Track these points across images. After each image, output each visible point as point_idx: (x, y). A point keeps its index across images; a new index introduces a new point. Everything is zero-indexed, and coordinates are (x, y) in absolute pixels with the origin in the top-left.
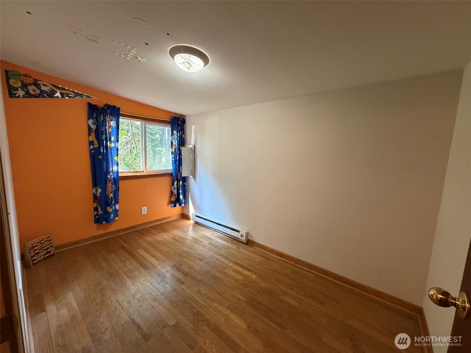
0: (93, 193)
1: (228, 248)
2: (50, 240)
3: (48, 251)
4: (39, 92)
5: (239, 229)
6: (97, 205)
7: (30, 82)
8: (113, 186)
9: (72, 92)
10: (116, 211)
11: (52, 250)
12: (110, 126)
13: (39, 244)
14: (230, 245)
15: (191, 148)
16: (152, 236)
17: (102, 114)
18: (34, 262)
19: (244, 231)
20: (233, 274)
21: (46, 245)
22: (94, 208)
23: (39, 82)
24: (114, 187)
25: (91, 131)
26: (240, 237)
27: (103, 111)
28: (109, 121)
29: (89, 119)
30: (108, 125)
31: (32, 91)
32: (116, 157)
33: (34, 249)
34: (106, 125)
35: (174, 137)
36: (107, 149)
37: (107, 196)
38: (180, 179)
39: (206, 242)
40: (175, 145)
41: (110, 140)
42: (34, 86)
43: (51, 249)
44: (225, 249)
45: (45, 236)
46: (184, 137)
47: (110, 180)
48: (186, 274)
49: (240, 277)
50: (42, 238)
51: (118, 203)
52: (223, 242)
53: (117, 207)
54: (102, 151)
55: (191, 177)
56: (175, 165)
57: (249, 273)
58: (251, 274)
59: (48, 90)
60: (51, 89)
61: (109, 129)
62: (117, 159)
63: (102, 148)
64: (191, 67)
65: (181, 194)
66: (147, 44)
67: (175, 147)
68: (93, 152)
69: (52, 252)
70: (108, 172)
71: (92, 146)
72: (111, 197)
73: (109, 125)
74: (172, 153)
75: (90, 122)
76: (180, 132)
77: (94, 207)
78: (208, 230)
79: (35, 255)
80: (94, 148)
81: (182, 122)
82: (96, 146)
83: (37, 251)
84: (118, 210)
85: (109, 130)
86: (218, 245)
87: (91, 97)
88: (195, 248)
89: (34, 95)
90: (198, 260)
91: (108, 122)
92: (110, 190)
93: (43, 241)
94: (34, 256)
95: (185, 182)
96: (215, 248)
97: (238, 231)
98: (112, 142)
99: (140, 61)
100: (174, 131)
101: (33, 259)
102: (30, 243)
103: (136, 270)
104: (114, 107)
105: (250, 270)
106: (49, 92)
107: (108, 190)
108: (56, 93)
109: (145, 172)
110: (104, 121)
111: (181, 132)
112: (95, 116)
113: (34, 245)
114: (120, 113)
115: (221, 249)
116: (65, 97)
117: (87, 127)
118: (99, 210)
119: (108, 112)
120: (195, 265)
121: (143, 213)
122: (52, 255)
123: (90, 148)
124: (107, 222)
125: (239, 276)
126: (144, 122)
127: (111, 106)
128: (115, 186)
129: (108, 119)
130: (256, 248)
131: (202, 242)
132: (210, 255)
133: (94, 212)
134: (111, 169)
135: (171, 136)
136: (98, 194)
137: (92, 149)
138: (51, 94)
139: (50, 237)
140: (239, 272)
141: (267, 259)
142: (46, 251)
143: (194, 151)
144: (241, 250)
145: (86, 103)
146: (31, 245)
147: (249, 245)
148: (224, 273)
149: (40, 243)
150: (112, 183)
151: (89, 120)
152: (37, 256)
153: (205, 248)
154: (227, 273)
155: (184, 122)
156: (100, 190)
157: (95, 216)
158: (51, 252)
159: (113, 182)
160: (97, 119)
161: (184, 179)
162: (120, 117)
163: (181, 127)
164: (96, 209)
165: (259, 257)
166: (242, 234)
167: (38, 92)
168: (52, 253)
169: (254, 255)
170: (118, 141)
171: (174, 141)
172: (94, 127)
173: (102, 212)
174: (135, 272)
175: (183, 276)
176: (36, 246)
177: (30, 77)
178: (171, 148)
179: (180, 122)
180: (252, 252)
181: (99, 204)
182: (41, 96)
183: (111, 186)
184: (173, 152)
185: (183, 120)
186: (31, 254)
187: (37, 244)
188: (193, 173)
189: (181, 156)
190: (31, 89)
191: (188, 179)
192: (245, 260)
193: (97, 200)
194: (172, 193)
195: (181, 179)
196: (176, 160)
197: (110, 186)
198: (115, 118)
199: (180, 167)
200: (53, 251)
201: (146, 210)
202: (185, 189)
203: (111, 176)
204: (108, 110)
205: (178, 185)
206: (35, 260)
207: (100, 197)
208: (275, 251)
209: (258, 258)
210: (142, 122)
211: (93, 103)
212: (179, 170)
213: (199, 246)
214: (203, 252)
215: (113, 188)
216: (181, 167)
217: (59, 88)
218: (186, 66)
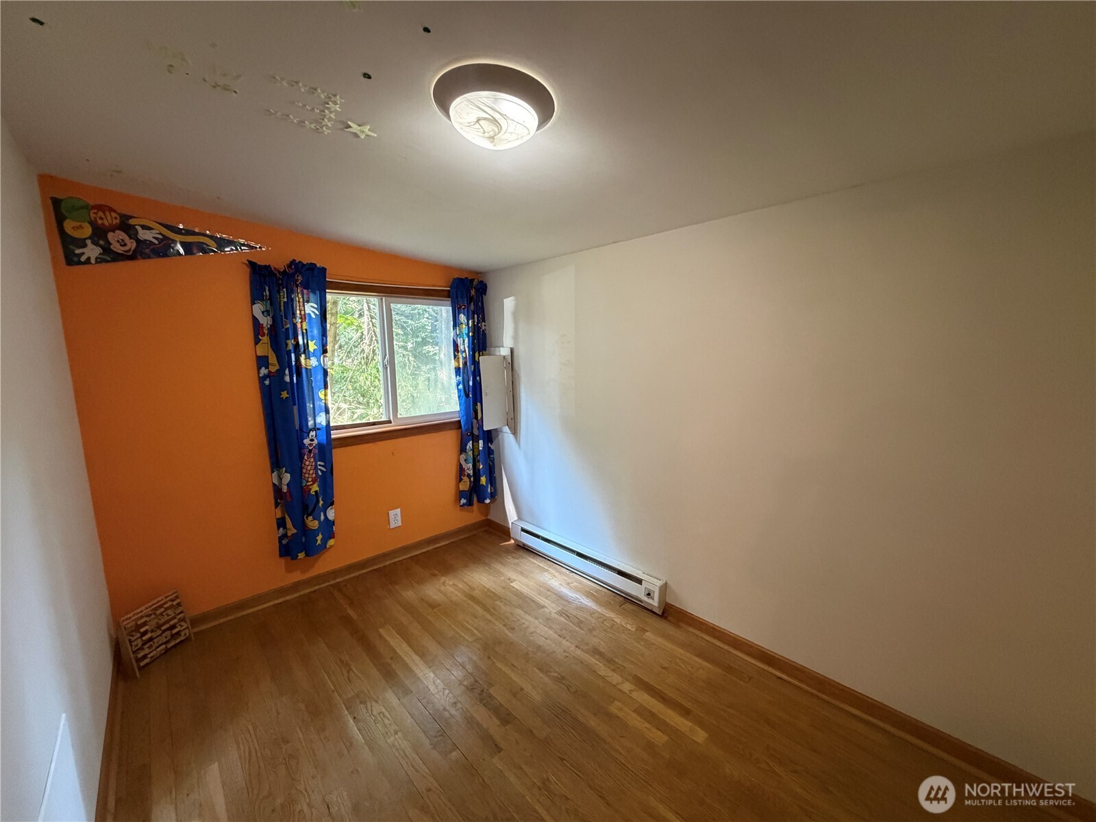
0: (274, 484)
1: (611, 628)
2: (179, 605)
3: (174, 631)
4: (134, 244)
5: (640, 572)
6: (283, 513)
7: (110, 222)
8: (319, 463)
9: (212, 237)
10: (329, 524)
11: (184, 629)
12: (305, 315)
13: (153, 616)
14: (618, 620)
15: (504, 357)
16: (415, 585)
17: (283, 288)
18: (142, 664)
19: (655, 580)
20: (635, 721)
21: (170, 617)
22: (278, 519)
23: (132, 222)
24: (320, 465)
25: (261, 333)
26: (645, 599)
27: (285, 279)
28: (301, 304)
29: (253, 303)
30: (300, 314)
31: (119, 244)
32: (323, 392)
33: (140, 632)
34: (294, 314)
35: (460, 330)
36: (299, 374)
37: (304, 491)
38: (478, 436)
39: (551, 608)
40: (465, 351)
41: (307, 351)
42: (122, 230)
43: (182, 626)
44: (605, 630)
45: (166, 597)
46: (483, 328)
47: (310, 451)
48: (506, 718)
49: (659, 737)
50: (158, 602)
51: (332, 504)
52: (596, 608)
53: (331, 514)
54: (287, 379)
55: (506, 429)
56: (466, 401)
57: (683, 720)
58: (689, 724)
59: (154, 237)
60: (160, 237)
61: (301, 322)
62: (325, 395)
63: (287, 372)
64: (499, 132)
65: (481, 472)
66: (369, 77)
67: (464, 356)
68: (267, 382)
69: (183, 634)
70: (303, 431)
71: (263, 368)
72: (314, 493)
73: (303, 313)
74: (458, 370)
75: (258, 309)
76: (474, 318)
77: (277, 517)
78: (555, 569)
79: (143, 645)
80: (270, 372)
81: (477, 291)
82: (273, 369)
83: (149, 635)
84: (334, 521)
85: (302, 326)
86: (586, 619)
87: (256, 248)
88: (525, 626)
89: (122, 254)
90: (535, 669)
91: (300, 306)
92: (310, 476)
93: (163, 609)
94: (141, 649)
95: (492, 443)
96: (577, 629)
97: (639, 581)
98: (311, 355)
99: (356, 135)
100: (459, 314)
101: (141, 654)
102: (130, 618)
103: (375, 697)
104: (312, 267)
105: (686, 713)
106: (156, 242)
107: (307, 475)
108: (172, 245)
109: (393, 424)
110: (290, 304)
111: (476, 316)
112: (268, 294)
113: (139, 623)
114: (327, 280)
115: (595, 633)
116: (195, 251)
117: (251, 320)
118: (288, 527)
119: (297, 280)
120: (528, 688)
121: (393, 525)
122: (184, 640)
123: (259, 373)
124: (307, 555)
125: (654, 730)
126: (388, 298)
127: (304, 265)
128: (322, 464)
129: (298, 298)
130: (691, 629)
131: (543, 607)
132: (565, 651)
133: (278, 529)
134: (311, 423)
135: (454, 329)
136: (283, 486)
137: (265, 378)
138: (162, 250)
139: (177, 597)
140: (653, 714)
141: (729, 669)
142: (169, 632)
143: (511, 363)
144: (649, 635)
145: (246, 264)
146: (134, 623)
147: (669, 621)
148: (610, 717)
149: (155, 614)
150: (314, 458)
151: (255, 304)
152: (149, 648)
153: (550, 628)
154: (618, 717)
155: (482, 289)
156: (287, 477)
157: (281, 539)
158: (181, 635)
159: (317, 456)
160: (272, 300)
161: (490, 436)
162: (327, 291)
163: (476, 305)
164: (281, 523)
165: (705, 664)
166: (649, 590)
167: (131, 245)
168: (185, 634)
169: (689, 655)
170: (325, 351)
171: (460, 341)
172: (266, 321)
173: (295, 531)
174: (374, 703)
175: (498, 722)
176: (145, 624)
177: (111, 210)
178: (455, 357)
179: (473, 292)
180: (682, 645)
181: (288, 509)
182: (139, 257)
183: (314, 464)
184: (459, 368)
185: (479, 286)
186: (134, 644)
187: (147, 619)
188: (509, 419)
189: (478, 378)
190: (116, 239)
191: (498, 436)
192: (663, 670)
193: (283, 501)
194: (461, 470)
195: (481, 436)
196: (467, 390)
197: (311, 466)
198: (315, 293)
199: (477, 405)
200: (187, 631)
201: (399, 518)
202: (493, 461)
203: (312, 440)
204: (298, 276)
205: (475, 450)
206: (145, 657)
207: (288, 494)
208: (751, 646)
209: (704, 669)
210: (382, 299)
211: (261, 262)
212: (476, 412)
213: (536, 621)
214: (548, 641)
215: (319, 467)
216: (479, 404)
217: (179, 232)
218: (484, 132)
